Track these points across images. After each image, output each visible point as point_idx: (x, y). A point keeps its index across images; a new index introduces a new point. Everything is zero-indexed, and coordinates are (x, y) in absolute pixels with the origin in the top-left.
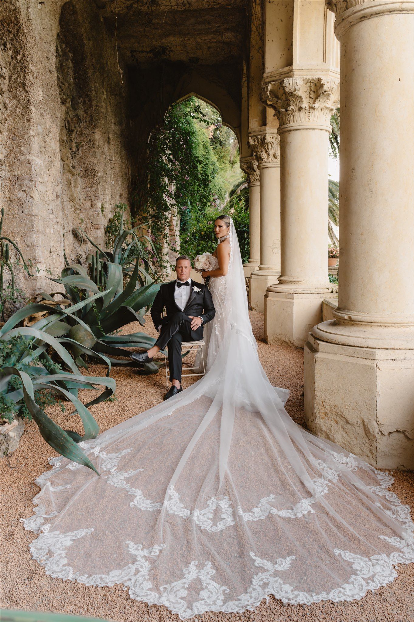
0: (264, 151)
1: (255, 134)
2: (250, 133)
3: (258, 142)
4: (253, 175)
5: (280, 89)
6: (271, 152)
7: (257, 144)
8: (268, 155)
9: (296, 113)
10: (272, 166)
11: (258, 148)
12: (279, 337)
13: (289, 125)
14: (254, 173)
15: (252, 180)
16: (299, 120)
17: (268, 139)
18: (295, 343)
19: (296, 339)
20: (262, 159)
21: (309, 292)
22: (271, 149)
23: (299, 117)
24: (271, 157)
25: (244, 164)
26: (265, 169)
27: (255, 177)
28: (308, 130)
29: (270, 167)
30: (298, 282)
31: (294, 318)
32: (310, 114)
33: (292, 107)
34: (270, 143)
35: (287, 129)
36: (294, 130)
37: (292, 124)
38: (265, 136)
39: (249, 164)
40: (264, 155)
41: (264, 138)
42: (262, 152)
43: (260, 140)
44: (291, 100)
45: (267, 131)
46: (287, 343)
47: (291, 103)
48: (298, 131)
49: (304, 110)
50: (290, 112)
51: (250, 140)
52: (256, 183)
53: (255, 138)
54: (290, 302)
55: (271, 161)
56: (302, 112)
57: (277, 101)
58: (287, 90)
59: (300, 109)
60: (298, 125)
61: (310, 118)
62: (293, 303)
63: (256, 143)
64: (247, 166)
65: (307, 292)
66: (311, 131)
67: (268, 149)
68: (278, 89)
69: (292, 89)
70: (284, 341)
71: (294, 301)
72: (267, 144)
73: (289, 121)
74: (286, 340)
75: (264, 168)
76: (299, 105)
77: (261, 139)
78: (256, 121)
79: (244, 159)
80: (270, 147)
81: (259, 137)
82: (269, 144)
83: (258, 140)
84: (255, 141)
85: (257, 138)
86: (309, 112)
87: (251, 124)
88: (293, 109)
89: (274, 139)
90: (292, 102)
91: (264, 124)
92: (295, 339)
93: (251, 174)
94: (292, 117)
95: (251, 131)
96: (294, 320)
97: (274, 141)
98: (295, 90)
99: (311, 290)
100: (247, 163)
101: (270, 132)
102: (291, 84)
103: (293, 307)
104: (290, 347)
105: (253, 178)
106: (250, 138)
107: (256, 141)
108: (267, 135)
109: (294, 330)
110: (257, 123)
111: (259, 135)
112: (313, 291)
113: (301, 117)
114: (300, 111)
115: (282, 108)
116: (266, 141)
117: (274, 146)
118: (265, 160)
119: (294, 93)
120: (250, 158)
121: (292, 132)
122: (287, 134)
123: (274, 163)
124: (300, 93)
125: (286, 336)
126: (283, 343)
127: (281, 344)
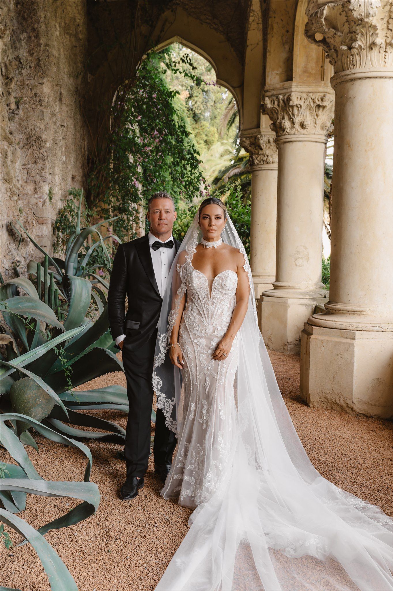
0: (286, 117)
1: (275, 92)
2: (267, 91)
3: (278, 105)
4: (258, 154)
5: (340, 14)
6: (298, 120)
7: (277, 107)
8: (293, 123)
9: (364, 52)
10: (298, 139)
11: (277, 114)
12: (329, 397)
13: (353, 71)
14: (260, 152)
15: (256, 162)
16: (369, 63)
17: (295, 100)
18: (355, 408)
19: (358, 401)
20: (284, 130)
21: (379, 329)
22: (298, 115)
23: (369, 58)
24: (297, 126)
25: (246, 139)
26: (288, 144)
27: (262, 157)
28: (382, 80)
29: (295, 141)
30: (360, 313)
31: (355, 368)
32: (387, 54)
33: (359, 43)
34: (297, 106)
35: (349, 77)
36: (360, 79)
37: (357, 69)
38: (290, 95)
39: (254, 138)
40: (287, 124)
41: (289, 99)
42: (283, 118)
43: (281, 101)
44: (358, 31)
45: (294, 89)
46: (341, 407)
47: (359, 37)
48: (367, 80)
49: (378, 47)
50: (355, 51)
51: (268, 101)
52: (262, 166)
53: (274, 98)
54: (349, 344)
55: (296, 133)
56: (375, 50)
57: (335, 34)
58: (355, 14)
59: (372, 46)
60: (368, 70)
61: (386, 60)
62: (353, 345)
63: (276, 106)
64: (250, 142)
65: (376, 329)
66: (387, 80)
67: (293, 115)
68: (338, 15)
69: (363, 14)
70: (337, 403)
71: (356, 342)
72: (292, 107)
73: (353, 65)
74: (341, 402)
75: (285, 142)
76: (370, 40)
77: (283, 101)
78: (277, 74)
79: (246, 132)
80: (296, 112)
81: (281, 97)
82: (295, 108)
83: (279, 102)
84: (274, 103)
85: (277, 98)
86: (386, 52)
87: (269, 78)
88: (360, 47)
89: (303, 100)
90: (360, 34)
91: (289, 77)
92: (355, 401)
93: (255, 154)
94: (358, 58)
95: (268, 88)
96: (355, 373)
97: (302, 104)
98: (368, 15)
99: (382, 326)
100: (250, 138)
101: (298, 90)
102: (362, 5)
103: (353, 352)
104: (347, 413)
105: (259, 158)
106: (267, 99)
107: (276, 103)
108: (293, 94)
109: (355, 386)
110: (277, 77)
111: (280, 94)
112: (385, 327)
113: (373, 59)
114: (372, 49)
115: (342, 44)
116: (291, 103)
117: (302, 110)
118: (288, 131)
119: (366, 20)
120: (255, 130)
121: (358, 83)
122: (349, 84)
123: (301, 136)
124: (374, 21)
125: (341, 396)
126: (336, 407)
127: (332, 408)
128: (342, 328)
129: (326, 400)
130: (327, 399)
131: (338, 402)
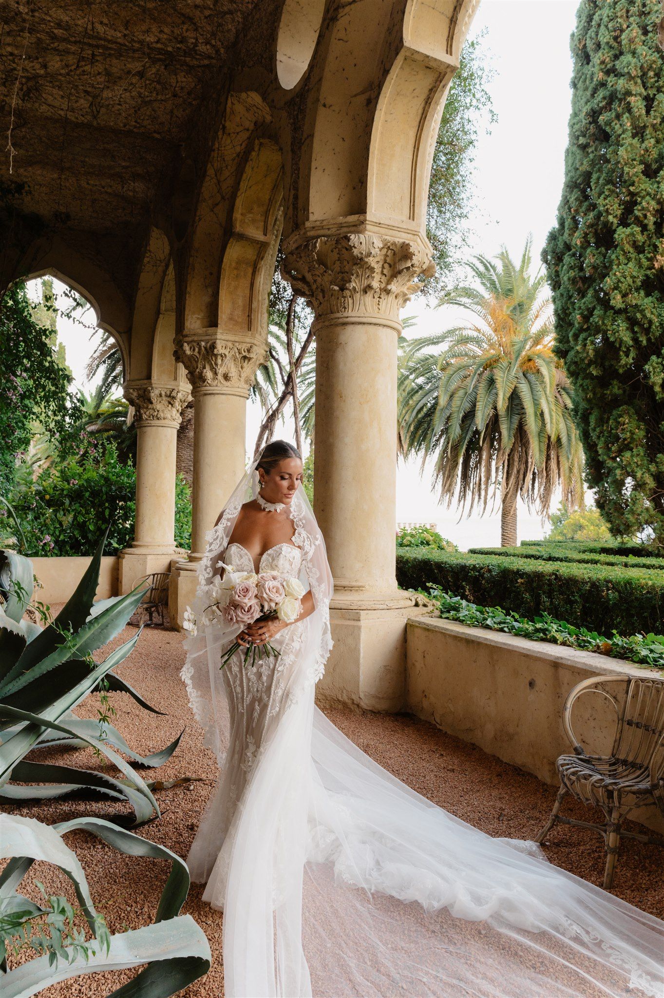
0: (208, 367)
1: (196, 338)
2: (186, 336)
3: (199, 353)
4: (147, 408)
5: (332, 251)
6: (221, 371)
7: (197, 355)
8: (216, 374)
9: (358, 295)
10: (221, 392)
11: (197, 362)
12: (327, 692)
13: (345, 314)
14: (150, 406)
15: (144, 416)
16: (362, 307)
17: (220, 349)
18: (362, 704)
19: (365, 695)
20: (204, 381)
21: (385, 607)
22: (221, 365)
23: (362, 302)
24: (220, 377)
25: (134, 390)
26: (208, 397)
27: (151, 411)
28: (376, 327)
29: (218, 394)
30: (359, 589)
31: (362, 655)
32: (381, 300)
33: (353, 284)
34: (222, 356)
35: (341, 320)
36: (353, 323)
37: (350, 313)
38: (215, 343)
39: (142, 391)
40: (208, 374)
41: (213, 346)
42: (204, 368)
43: (203, 348)
44: (354, 272)
45: (219, 336)
46: (344, 704)
47: (353, 278)
48: (360, 326)
49: (373, 292)
50: (347, 293)
51: (186, 347)
52: (152, 422)
53: (195, 344)
54: (354, 626)
55: (219, 384)
56: (370, 294)
57: (325, 272)
58: (356, 252)
59: (367, 289)
60: (362, 315)
61: (380, 307)
62: (359, 628)
63: (196, 353)
64: (139, 394)
65: (381, 607)
66: (381, 328)
67: (216, 365)
68: (330, 251)
69: (364, 253)
70: (338, 700)
71: (363, 623)
72: (216, 356)
73: (345, 308)
74: (345, 698)
75: (206, 394)
76: (366, 283)
77: (206, 348)
78: (198, 318)
79: (134, 383)
80: (219, 361)
81: (203, 344)
82: (219, 357)
83: (200, 349)
84: (194, 350)
85: (198, 344)
86: (380, 298)
87: (189, 322)
88: (354, 288)
89: (229, 350)
90: (355, 275)
91: (213, 322)
92: (362, 696)
93: (144, 408)
94: (350, 301)
95: (188, 333)
96: (361, 661)
97: (227, 353)
98: (369, 254)
99: (386, 603)
100: (138, 390)
101: (223, 337)
102: (364, 243)
103: (359, 635)
104: (351, 711)
105: (147, 413)
106: (185, 344)
107: (197, 350)
108: (218, 342)
109: (362, 678)
110: (199, 322)
111: (202, 341)
112: (391, 604)
113: (367, 304)
114: (366, 293)
115: (331, 283)
116: (216, 352)
117: (226, 360)
118: (209, 382)
119: (366, 260)
120: (145, 381)
121: (349, 328)
122: (339, 329)
123: (225, 388)
124: (372, 261)
125: (344, 691)
126: (337, 704)
127: (331, 706)
128: (343, 607)
129: (324, 697)
130: (326, 696)
131: (340, 699)
